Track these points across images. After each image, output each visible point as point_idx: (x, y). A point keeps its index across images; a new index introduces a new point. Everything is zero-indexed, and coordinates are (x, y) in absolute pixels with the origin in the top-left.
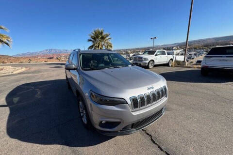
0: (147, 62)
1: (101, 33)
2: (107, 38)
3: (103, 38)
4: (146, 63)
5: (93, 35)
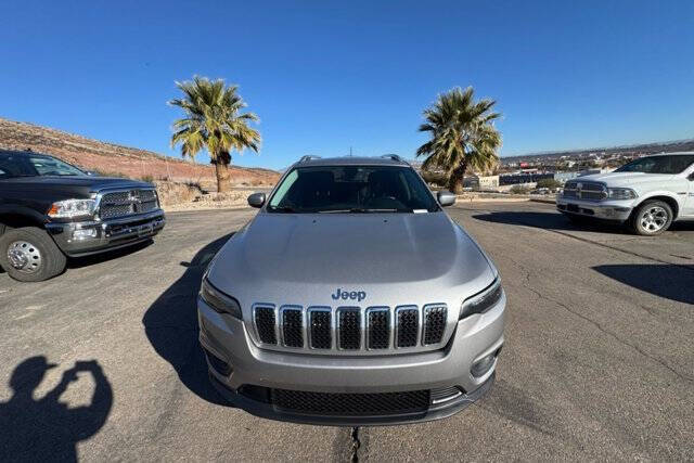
0: (629, 204)
1: (464, 102)
2: (481, 118)
3: (466, 118)
4: (623, 210)
5: (436, 111)
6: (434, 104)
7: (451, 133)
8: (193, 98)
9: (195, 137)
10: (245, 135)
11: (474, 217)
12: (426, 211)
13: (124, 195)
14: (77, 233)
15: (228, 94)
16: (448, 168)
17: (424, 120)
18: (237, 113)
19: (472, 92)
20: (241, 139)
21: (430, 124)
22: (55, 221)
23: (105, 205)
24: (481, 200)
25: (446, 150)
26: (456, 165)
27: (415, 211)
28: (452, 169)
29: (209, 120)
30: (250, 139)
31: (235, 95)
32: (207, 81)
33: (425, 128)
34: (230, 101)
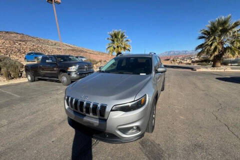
2: (235, 30)
5: (207, 29)
6: (207, 26)
7: (215, 39)
8: (112, 37)
9: (112, 48)
10: (126, 46)
11: (217, 78)
12: (145, 74)
13: (84, 66)
14: (73, 75)
15: (122, 34)
16: (211, 55)
17: (200, 34)
18: (125, 40)
19: (230, 17)
20: (125, 48)
21: (204, 35)
22: (69, 72)
23: (79, 68)
24: (231, 70)
25: (211, 47)
26: (216, 53)
27: (141, 74)
28: (213, 56)
29: (116, 43)
30: (128, 48)
31: (124, 34)
32: (116, 31)
33: (201, 38)
34: (122, 36)
